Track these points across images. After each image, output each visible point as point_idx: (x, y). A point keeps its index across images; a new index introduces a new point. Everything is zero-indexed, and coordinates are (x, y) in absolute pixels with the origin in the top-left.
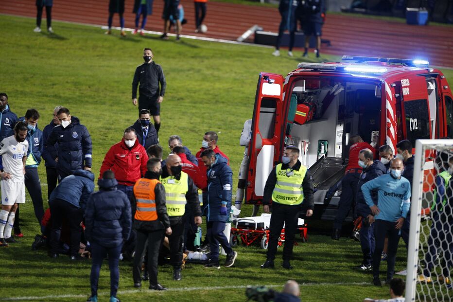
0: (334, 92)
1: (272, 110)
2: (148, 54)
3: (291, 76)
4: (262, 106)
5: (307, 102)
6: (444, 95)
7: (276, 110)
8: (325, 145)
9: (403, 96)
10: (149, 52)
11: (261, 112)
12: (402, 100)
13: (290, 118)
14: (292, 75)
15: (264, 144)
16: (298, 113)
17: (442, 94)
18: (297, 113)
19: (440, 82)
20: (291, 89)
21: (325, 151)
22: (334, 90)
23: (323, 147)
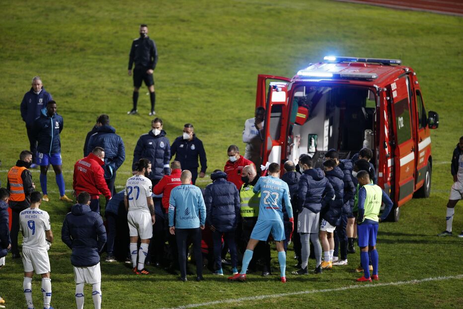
0: (322, 92)
1: (278, 114)
2: (144, 31)
3: (294, 84)
4: (272, 112)
5: (305, 105)
6: (415, 89)
7: (282, 115)
8: (315, 139)
9: (393, 98)
10: (145, 28)
11: (271, 117)
12: (392, 102)
13: (293, 120)
14: (294, 82)
15: (273, 145)
16: (299, 115)
17: (414, 89)
18: (297, 115)
19: (412, 78)
20: (293, 94)
21: (315, 144)
22: (321, 90)
23: (313, 141)
